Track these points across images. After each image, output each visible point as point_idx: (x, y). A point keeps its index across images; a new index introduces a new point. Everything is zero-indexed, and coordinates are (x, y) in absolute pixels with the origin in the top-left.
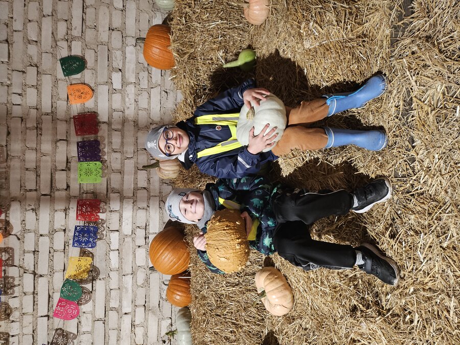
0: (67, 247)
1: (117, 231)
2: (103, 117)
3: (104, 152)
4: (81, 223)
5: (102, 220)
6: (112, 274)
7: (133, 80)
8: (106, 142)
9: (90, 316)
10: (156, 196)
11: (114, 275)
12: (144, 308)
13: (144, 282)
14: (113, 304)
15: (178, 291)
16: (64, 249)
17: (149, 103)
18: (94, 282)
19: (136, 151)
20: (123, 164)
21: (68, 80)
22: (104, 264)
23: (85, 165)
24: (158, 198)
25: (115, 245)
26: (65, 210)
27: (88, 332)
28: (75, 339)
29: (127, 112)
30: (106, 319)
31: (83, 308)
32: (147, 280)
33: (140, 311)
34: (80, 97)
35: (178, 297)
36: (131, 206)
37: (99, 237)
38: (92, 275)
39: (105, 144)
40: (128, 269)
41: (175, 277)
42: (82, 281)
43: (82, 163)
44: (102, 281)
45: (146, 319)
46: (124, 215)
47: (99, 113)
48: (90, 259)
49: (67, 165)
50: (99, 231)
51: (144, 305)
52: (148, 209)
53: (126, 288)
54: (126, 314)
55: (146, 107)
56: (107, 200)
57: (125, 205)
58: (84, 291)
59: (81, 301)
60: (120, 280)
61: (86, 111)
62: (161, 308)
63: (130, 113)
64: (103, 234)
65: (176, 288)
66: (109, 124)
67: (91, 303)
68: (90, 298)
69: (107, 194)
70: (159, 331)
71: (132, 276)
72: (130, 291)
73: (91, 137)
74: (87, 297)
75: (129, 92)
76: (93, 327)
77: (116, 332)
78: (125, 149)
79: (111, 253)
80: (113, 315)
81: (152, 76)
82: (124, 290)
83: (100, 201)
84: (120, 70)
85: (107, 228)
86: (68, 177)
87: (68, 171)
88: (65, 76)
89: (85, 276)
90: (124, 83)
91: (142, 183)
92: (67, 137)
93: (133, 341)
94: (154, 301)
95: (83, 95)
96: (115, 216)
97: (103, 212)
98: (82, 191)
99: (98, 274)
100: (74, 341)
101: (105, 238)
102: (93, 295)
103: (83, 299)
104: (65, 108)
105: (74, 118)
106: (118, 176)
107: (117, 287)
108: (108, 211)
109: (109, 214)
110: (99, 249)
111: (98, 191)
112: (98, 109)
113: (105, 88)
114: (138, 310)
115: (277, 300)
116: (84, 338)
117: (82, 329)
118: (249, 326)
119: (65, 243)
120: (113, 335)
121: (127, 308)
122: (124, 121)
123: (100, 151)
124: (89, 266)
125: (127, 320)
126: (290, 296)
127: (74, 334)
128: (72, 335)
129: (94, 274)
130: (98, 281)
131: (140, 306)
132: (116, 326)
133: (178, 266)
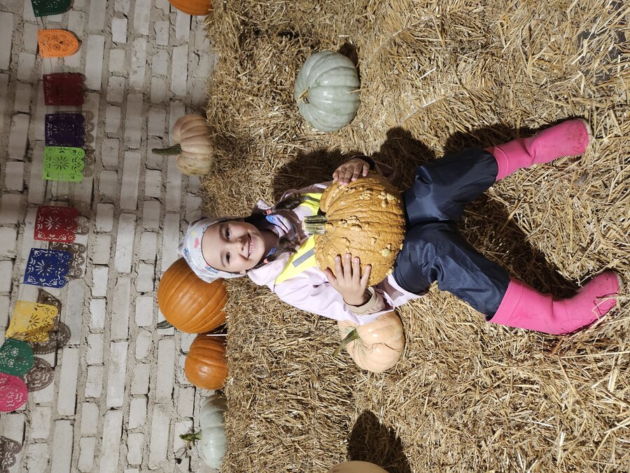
0: (15, 289)
1: (106, 265)
2: (93, 81)
3: (92, 137)
4: (42, 244)
5: (80, 245)
6: (91, 338)
7: (145, 31)
8: (95, 121)
9: (47, 411)
10: (175, 213)
11: (96, 341)
12: (145, 400)
13: (147, 354)
14: (91, 391)
15: (204, 356)
16: (10, 292)
17: (169, 68)
18: (59, 352)
19: (144, 138)
20: (121, 158)
21: (40, 23)
22: (79, 321)
23: (56, 151)
24: (178, 215)
25: (100, 288)
26: (17, 226)
27: (43, 441)
28: (17, 451)
29: (132, 78)
30: (77, 417)
31: (39, 396)
32: (154, 351)
33: (139, 404)
34: (57, 48)
35: (205, 369)
36: (132, 226)
37: (72, 274)
38: (57, 340)
39: (93, 125)
40: (120, 331)
42: (37, 348)
43: (52, 147)
44: (75, 351)
45: (148, 420)
46: (119, 240)
47: (86, 75)
48: (53, 308)
49: (27, 153)
50: (74, 264)
51: (147, 395)
52: (161, 232)
53: (116, 364)
54: (112, 409)
55: (165, 73)
56: (91, 214)
57: (122, 225)
58: (39, 366)
59: (34, 384)
60: (106, 350)
61: (66, 71)
62: (175, 401)
63: (138, 79)
64: (80, 270)
65: (201, 352)
66: (102, 93)
67: (51, 387)
68: (50, 379)
69: (91, 205)
70: (170, 442)
71: (127, 343)
72: (123, 370)
73: (72, 110)
74: (46, 377)
75: (137, 48)
76: (52, 431)
77: (93, 441)
78: (126, 135)
79: (93, 302)
80: (89, 411)
81: (176, 29)
82: (112, 367)
83: (79, 214)
84: (126, 16)
85: (89, 260)
86: (27, 172)
87: (27, 163)
88: (36, 15)
89: (44, 339)
90: (131, 35)
91: (153, 190)
92: (30, 109)
93: (123, 458)
94: (163, 388)
95: (62, 46)
96: (103, 243)
97: (83, 233)
98: (49, 196)
99: (68, 337)
100: (16, 455)
101: (83, 275)
102: (55, 373)
103: (37, 380)
104: (32, 64)
105: (45, 76)
106: (113, 176)
107: (99, 361)
108: (91, 231)
109: (93, 236)
110: (70, 293)
111: (76, 199)
112: (86, 69)
113: (100, 39)
114: (134, 402)
115: (375, 335)
116: (34, 450)
117: (33, 434)
119: (13, 280)
120: (87, 447)
121: (116, 399)
122: (127, 91)
123: (83, 133)
124: (52, 322)
125: (114, 420)
126: (398, 329)
127: (16, 443)
128: (12, 444)
129: (60, 337)
130: (66, 350)
131: (139, 396)
132: (94, 431)
133: (206, 311)
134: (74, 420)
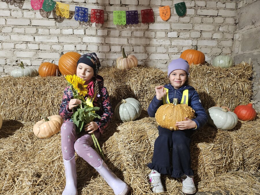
0: (75, 3)
1: (85, 34)
2: (152, 26)
3: (132, 27)
4: (90, 12)
5: (92, 25)
6: (59, 30)
7: (173, 44)
8: (137, 28)
9: (33, 16)
10: (106, 57)
12: (38, 49)
13: (54, 49)
14: (40, 31)
15: (49, 69)
16: (74, 2)
17: (160, 53)
18: (54, 19)
19: (132, 45)
20: (124, 37)
21: (173, 6)
22: (65, 25)
23: (124, 15)
25: (76, 32)
26: (97, 3)
27: (23, 16)
29: (155, 40)
31: (38, 13)
32: (55, 51)
33: (36, 47)
34: (163, 13)
35: (45, 69)
36: (100, 42)
37: (81, 22)
39: (136, 27)
40: (62, 39)
41: (57, 67)
42: (54, 12)
43: (125, 14)
44: (54, 24)
45: (31, 50)
46: (94, 38)
47: (154, 24)
48: (68, 17)
49: (124, 5)
50: (85, 23)
52: (98, 52)
53: (50, 38)
54: (34, 38)
55: (158, 51)
56: (103, 28)
57: (100, 38)
58: (48, 13)
59: (42, 12)
60: (55, 35)
61: (155, 17)
62: (37, 59)
63: (154, 42)
64: (83, 25)
65: (51, 68)
66: (148, 30)
67: (41, 17)
68: (44, 17)
69: (107, 28)
70: (23, 58)
71: (57, 42)
72: (48, 41)
73: (140, 19)
74: (45, 15)
75: (166, 41)
76: (26, 18)
77: (23, 32)
78: (133, 38)
79: (72, 30)
80: (34, 30)
81: (175, 55)
82: (49, 37)
83: (103, 24)
84: (179, 36)
85: (86, 28)
86: (117, 5)
87: (120, 5)
88: (175, 5)
89: (58, 14)
90: (171, 39)
91: (114, 49)
92: (140, 5)
93: (17, 42)
94: (42, 55)
95: (164, 15)
96: (93, 32)
97: (96, 25)
98: (108, 13)
99: (59, 22)
100: (18, 7)
101: (81, 26)
102: (46, 18)
103: (44, 12)
104: (157, 4)
105: (151, 9)
106: (117, 35)
107: (51, 33)
108: (97, 28)
109: (95, 29)
110: (74, 23)
111: (108, 22)
112: (156, 24)
113: (168, 28)
114: (37, 45)
115: (43, 128)
116: (20, 13)
117: (25, 12)
118: (27, 111)
119: (78, 3)
120: (21, 30)
121: (38, 39)
122: (149, 38)
123: (132, 24)
124: (63, 16)
125: (30, 39)
126: (45, 136)
127: (22, 7)
128: (22, 6)
129: (59, 19)
130: (54, 22)
131: (39, 47)
132: (27, 32)
133: (64, 69)
134: (30, 25)
